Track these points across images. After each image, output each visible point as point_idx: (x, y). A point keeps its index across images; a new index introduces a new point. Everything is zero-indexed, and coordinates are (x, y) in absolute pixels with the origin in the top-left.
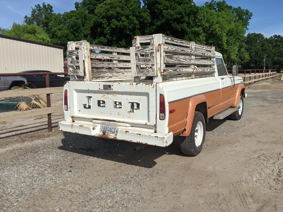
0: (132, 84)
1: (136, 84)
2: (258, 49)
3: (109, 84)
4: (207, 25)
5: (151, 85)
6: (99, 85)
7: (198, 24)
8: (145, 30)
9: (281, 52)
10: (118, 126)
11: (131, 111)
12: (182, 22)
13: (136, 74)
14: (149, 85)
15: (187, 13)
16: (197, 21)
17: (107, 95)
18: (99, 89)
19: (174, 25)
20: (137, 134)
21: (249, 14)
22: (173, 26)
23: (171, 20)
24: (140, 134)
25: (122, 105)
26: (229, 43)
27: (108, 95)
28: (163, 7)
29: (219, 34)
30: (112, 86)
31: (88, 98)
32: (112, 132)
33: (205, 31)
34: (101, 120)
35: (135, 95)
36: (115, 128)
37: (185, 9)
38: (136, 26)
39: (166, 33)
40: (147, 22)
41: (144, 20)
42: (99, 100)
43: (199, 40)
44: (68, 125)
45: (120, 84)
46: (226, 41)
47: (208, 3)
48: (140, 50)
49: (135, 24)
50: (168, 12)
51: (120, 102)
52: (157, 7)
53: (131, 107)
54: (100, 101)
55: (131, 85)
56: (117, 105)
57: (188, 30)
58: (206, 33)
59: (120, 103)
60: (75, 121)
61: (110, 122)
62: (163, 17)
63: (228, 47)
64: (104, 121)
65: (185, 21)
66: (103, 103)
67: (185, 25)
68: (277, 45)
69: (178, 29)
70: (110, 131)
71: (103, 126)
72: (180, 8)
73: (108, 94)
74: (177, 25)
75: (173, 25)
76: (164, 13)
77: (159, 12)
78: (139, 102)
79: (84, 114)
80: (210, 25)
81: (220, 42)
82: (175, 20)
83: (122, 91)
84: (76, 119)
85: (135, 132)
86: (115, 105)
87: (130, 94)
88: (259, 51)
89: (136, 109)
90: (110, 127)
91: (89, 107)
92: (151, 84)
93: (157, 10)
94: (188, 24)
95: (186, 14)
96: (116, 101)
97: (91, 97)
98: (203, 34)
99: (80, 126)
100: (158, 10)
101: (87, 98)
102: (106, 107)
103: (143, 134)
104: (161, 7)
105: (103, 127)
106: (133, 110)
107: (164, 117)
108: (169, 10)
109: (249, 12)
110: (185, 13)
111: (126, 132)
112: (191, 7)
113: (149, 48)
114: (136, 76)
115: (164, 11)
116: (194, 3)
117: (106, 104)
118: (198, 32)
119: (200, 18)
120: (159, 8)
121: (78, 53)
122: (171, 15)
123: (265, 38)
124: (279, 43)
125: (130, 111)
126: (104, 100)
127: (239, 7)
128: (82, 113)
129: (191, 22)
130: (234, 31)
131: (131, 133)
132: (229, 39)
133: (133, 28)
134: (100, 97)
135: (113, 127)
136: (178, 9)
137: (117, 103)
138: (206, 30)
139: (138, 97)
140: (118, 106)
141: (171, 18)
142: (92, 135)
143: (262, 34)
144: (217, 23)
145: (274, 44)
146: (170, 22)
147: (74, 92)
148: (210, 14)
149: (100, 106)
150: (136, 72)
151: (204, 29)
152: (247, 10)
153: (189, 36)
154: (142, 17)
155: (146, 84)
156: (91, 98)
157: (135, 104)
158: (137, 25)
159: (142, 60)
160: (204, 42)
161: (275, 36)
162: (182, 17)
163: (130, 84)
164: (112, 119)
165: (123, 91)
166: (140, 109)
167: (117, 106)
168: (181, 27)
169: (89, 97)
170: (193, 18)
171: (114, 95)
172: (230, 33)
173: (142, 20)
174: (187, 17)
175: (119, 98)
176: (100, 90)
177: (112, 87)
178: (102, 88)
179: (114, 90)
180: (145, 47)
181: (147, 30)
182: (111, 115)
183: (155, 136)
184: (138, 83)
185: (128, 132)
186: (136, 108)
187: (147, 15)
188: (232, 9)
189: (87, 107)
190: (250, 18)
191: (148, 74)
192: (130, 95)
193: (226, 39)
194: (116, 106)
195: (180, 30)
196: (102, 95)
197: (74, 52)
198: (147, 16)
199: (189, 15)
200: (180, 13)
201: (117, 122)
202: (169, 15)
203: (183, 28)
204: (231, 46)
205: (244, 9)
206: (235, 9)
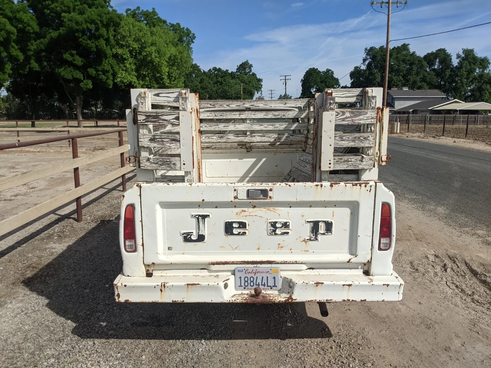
0: (322, 186)
1: (331, 186)
2: (196, 86)
3: (263, 188)
4: (136, 46)
5: (366, 186)
6: (235, 190)
7: (121, 42)
8: (28, 46)
9: (226, 91)
10: (281, 270)
11: (312, 239)
12: (97, 38)
13: (332, 165)
14: (360, 186)
15: (105, 23)
16: (119, 38)
17: (251, 210)
18: (233, 199)
19: (85, 41)
20: (344, 285)
21: (190, 35)
22: (81, 42)
23: (77, 31)
24: (350, 285)
25: (290, 228)
26: (172, 77)
27: (255, 209)
28: (61, 8)
29: (157, 62)
30: (271, 190)
31: (198, 219)
32: (268, 286)
33: (132, 55)
34: (234, 264)
35: (323, 207)
36: (274, 278)
37: (100, 16)
38: (12, 36)
39: (69, 54)
40: (32, 31)
41: (26, 27)
42: (230, 221)
43: (125, 68)
44: (150, 287)
45: (289, 186)
46: (167, 74)
47: (130, 10)
48: (347, 118)
49: (9, 33)
50: (71, 17)
51: (286, 223)
52: (49, 5)
53: (313, 230)
54: (232, 223)
55: (319, 187)
56: (276, 228)
57: (109, 52)
58: (135, 58)
59: (286, 225)
60: (155, 273)
61: (259, 265)
62: (61, 24)
63: (170, 83)
64: (243, 266)
65: (103, 36)
66: (239, 227)
67: (102, 42)
68: (218, 82)
69: (90, 48)
70: (264, 285)
71: (243, 275)
72: (92, 13)
73: (254, 207)
74: (89, 42)
75: (81, 39)
76: (64, 17)
77: (52, 14)
78: (330, 220)
79: (183, 254)
80: (140, 47)
81: (159, 75)
82: (83, 32)
83: (295, 200)
84: (156, 267)
85: (338, 283)
86: (272, 228)
87: (311, 204)
88: (198, 89)
89: (324, 234)
90: (259, 276)
91: (201, 238)
92: (364, 185)
93: (48, 11)
94: (107, 40)
95: (103, 25)
96: (274, 221)
97: (204, 217)
98: (131, 60)
99: (188, 285)
100: (51, 12)
101: (194, 220)
102: (247, 234)
103: (357, 283)
104: (57, 7)
105: (243, 279)
106: (316, 236)
107: (388, 245)
108: (72, 14)
109: (191, 32)
110: (101, 21)
111: (317, 284)
112: (108, 13)
113: (367, 116)
114: (332, 169)
115: (63, 14)
116: (112, 7)
117: (247, 228)
118: (122, 57)
119: (124, 33)
120: (53, 8)
121: (177, 118)
122: (77, 23)
123: (202, 71)
124: (220, 79)
125: (309, 238)
126: (244, 221)
127: (178, 24)
128: (177, 254)
129: (112, 38)
130: (177, 59)
131: (329, 286)
132: (172, 71)
133: (4, 39)
134: (232, 215)
135: (268, 275)
136: (88, 14)
137: (278, 225)
138: (134, 54)
139: (330, 210)
140: (278, 232)
141: (77, 27)
142: (226, 301)
143: (198, 65)
144: (152, 44)
145: (215, 80)
146: (76, 34)
147: (158, 207)
148: (138, 29)
149: (232, 234)
150: (332, 162)
151: (131, 52)
152: (187, 29)
153: (109, 61)
154: (20, 21)
155: (353, 185)
156: (206, 219)
157: (320, 224)
158: (13, 34)
159: (348, 138)
160: (134, 73)
161: (215, 69)
162: (97, 29)
163: (317, 185)
164: (265, 259)
165: (298, 200)
166: (333, 233)
167: (277, 230)
168: (96, 45)
169: (199, 216)
170: (113, 33)
171: (271, 208)
172: (172, 62)
173: (20, 26)
174: (105, 29)
175: (281, 215)
176: (237, 200)
177: (270, 194)
178: (243, 196)
179: (274, 199)
180: (358, 112)
181: (32, 45)
182: (260, 251)
183: (384, 285)
184: (335, 184)
185: (322, 283)
186: (322, 232)
187: (31, 18)
188: (167, 25)
189: (194, 237)
190: (193, 42)
191: (360, 164)
192: (311, 206)
193: (167, 70)
194: (274, 231)
195: (95, 50)
196: (238, 210)
197: (162, 115)
198: (31, 20)
199: (107, 26)
200: (92, 22)
201: (278, 263)
202: (74, 21)
203: (99, 47)
204: (174, 81)
205: (184, 28)
206: (172, 25)
